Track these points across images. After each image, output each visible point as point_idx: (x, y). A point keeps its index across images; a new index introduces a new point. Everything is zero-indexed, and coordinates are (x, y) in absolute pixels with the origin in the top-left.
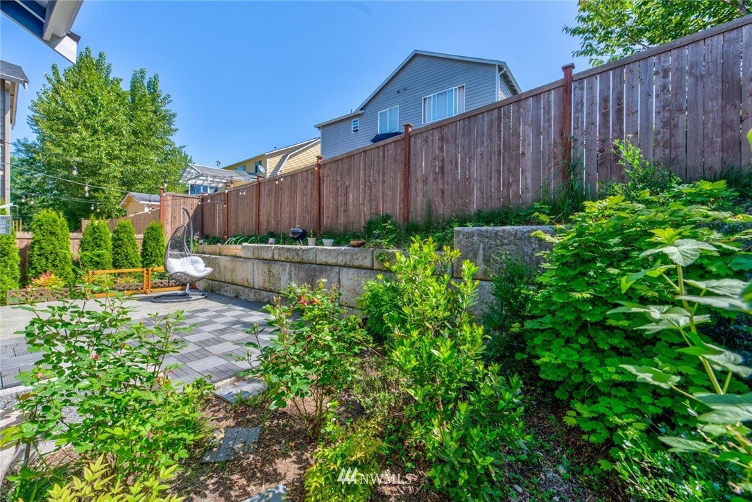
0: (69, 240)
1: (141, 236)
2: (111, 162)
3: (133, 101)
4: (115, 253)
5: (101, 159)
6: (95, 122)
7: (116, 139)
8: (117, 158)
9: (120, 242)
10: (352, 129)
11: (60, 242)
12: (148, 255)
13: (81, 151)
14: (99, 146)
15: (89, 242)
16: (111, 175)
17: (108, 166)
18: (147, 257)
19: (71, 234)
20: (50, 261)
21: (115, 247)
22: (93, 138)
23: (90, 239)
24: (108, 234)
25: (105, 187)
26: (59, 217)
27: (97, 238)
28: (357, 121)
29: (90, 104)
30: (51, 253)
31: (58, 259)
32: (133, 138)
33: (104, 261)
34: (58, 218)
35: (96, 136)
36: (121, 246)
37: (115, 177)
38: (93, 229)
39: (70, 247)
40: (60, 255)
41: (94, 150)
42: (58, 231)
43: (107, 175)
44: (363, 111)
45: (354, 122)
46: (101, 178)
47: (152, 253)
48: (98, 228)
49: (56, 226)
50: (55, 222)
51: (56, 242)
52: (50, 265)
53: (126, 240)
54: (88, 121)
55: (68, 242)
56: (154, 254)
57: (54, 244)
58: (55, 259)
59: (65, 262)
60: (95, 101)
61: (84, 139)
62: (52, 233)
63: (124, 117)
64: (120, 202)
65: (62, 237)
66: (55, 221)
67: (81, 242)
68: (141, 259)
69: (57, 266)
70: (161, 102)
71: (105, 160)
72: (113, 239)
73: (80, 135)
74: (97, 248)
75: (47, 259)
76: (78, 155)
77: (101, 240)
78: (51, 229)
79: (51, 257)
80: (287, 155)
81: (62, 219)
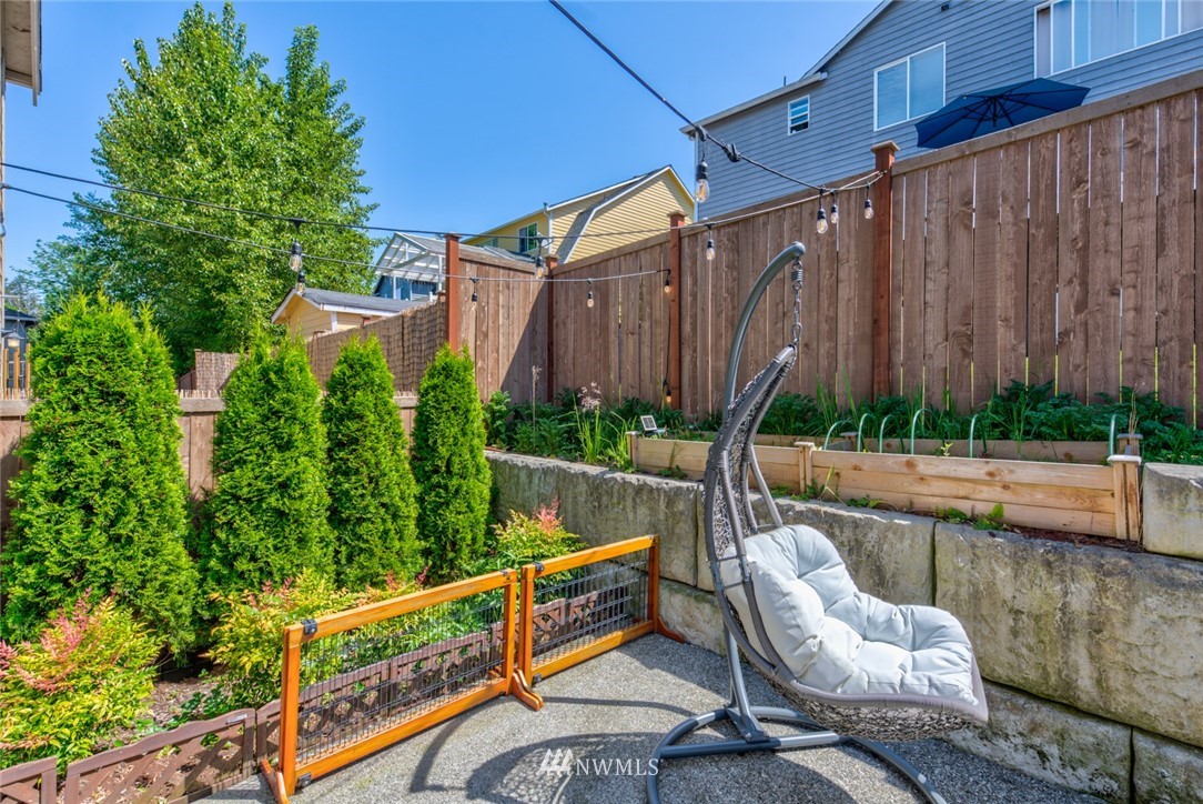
0: (176, 421)
1: (410, 398)
2: (252, 225)
3: (293, 96)
4: (336, 471)
5: (233, 218)
6: (219, 138)
7: (263, 176)
8: (265, 215)
9: (353, 425)
10: (790, 125)
11: (143, 435)
12: (436, 471)
13: (191, 201)
14: (227, 191)
15: (248, 429)
16: (252, 255)
17: (247, 234)
18: (435, 479)
19: (182, 395)
20: (99, 521)
21: (336, 444)
22: (216, 174)
23: (252, 417)
24: (310, 396)
25: (240, 278)
26: (140, 326)
27: (277, 414)
28: (806, 102)
29: (211, 100)
30: (106, 484)
31: (134, 509)
32: (295, 174)
33: (303, 506)
34: (133, 330)
35: (223, 170)
36: (355, 441)
37: (258, 258)
38: (264, 373)
39: (180, 448)
40: (142, 493)
41: (218, 200)
42: (135, 387)
43: (244, 254)
44: (825, 75)
45: (793, 106)
46: (233, 261)
47: (449, 464)
48: (279, 372)
49: (129, 365)
50: (122, 345)
51: (125, 435)
52: (98, 538)
53: (372, 418)
54: (207, 139)
55: (173, 431)
56: (456, 468)
57: (117, 445)
58: (122, 512)
59: (162, 519)
60: (220, 93)
61: (198, 176)
62: (109, 396)
63: (276, 131)
64: (273, 313)
65: (151, 409)
66: (121, 342)
67: (221, 428)
68: (416, 489)
69: (130, 540)
70: (333, 119)
71: (240, 222)
72: (330, 415)
73: (190, 169)
74: (277, 455)
75: (88, 509)
76: (187, 211)
77: (294, 418)
78: (108, 377)
79: (105, 505)
80: (589, 212)
81: (151, 333)
